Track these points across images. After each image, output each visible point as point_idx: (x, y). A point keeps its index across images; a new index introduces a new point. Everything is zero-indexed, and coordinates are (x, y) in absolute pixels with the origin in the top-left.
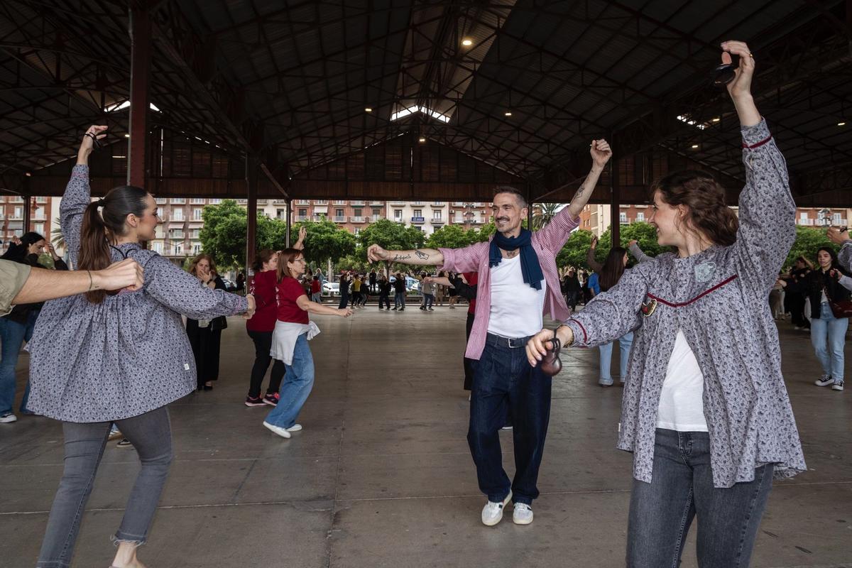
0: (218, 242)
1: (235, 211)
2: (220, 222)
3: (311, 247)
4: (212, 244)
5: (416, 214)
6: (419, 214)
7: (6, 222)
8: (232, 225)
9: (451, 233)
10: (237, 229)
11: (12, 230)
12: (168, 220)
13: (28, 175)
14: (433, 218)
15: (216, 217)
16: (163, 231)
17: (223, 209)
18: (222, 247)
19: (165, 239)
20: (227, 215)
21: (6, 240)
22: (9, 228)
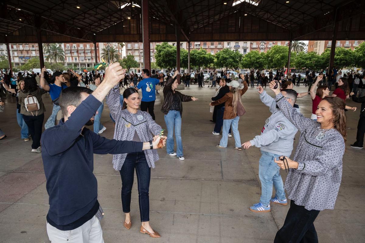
0: (162, 59)
1: (168, 46)
2: (162, 51)
3: (197, 61)
4: (160, 59)
5: (236, 44)
6: (238, 44)
7: (85, 50)
8: (167, 52)
9: (254, 54)
10: (169, 53)
11: (87, 53)
12: (140, 48)
13: (95, 34)
14: (243, 45)
15: (161, 49)
16: (138, 53)
17: (163, 45)
18: (164, 61)
19: (139, 56)
20: (165, 48)
21: (85, 57)
22: (86, 52)
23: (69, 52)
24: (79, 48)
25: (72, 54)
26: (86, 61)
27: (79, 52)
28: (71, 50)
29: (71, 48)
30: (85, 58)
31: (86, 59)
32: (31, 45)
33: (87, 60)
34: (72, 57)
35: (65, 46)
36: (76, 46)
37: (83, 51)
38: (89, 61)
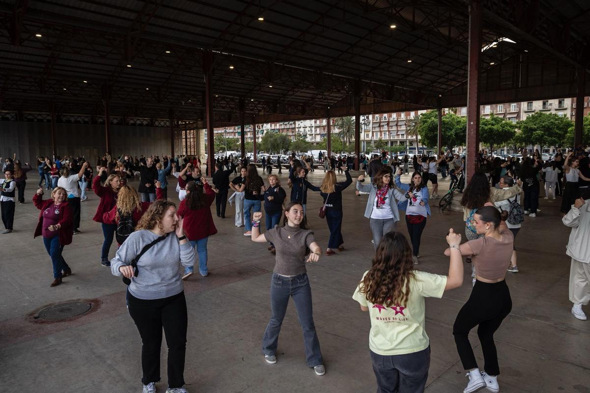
7: (398, 121)
11: (400, 126)
21: (398, 131)
22: (399, 124)
23: (378, 125)
24: (391, 119)
25: (381, 128)
26: (399, 137)
27: (390, 124)
28: (380, 122)
29: (380, 120)
30: (397, 132)
31: (399, 135)
33: (400, 136)
34: (381, 132)
35: (373, 118)
36: (386, 117)
37: (396, 123)
38: (402, 137)
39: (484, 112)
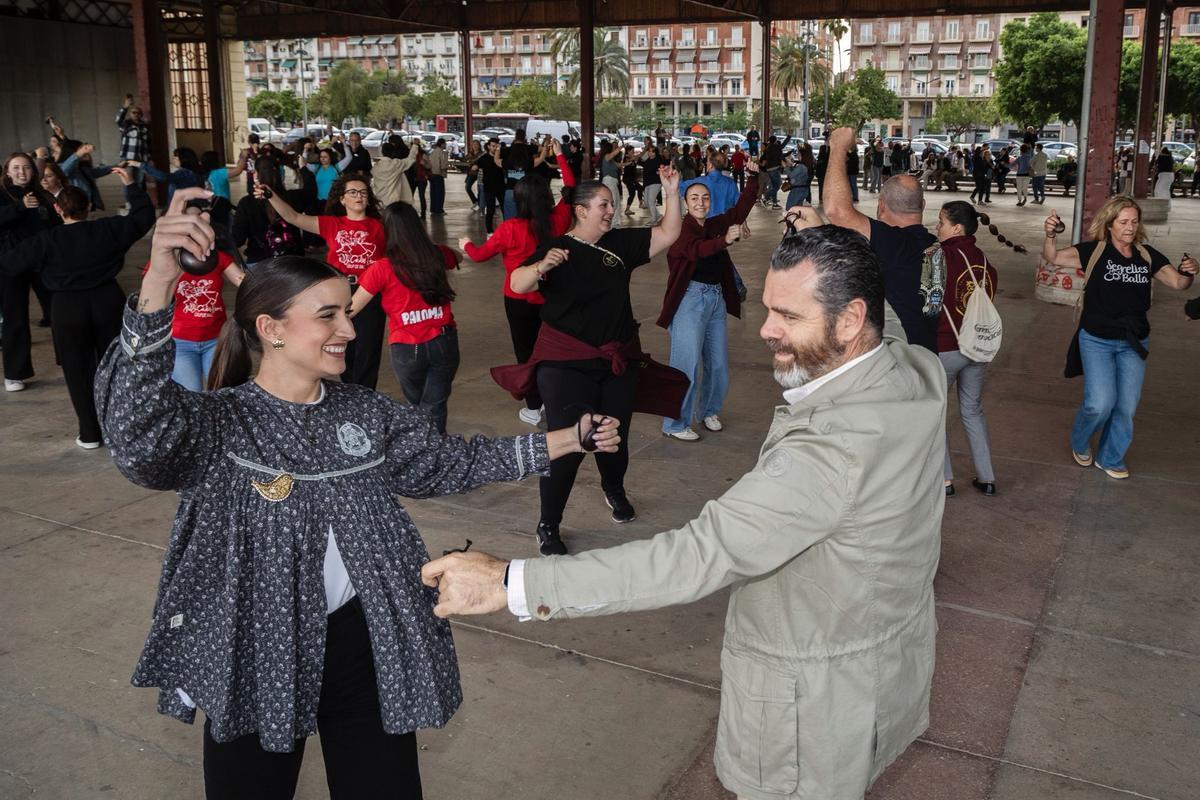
0: (1027, 82)
1: (1057, 30)
2: (1033, 50)
3: (1188, 90)
4: (1017, 85)
7: (698, 50)
8: (1053, 54)
10: (1061, 60)
11: (705, 62)
12: (907, 40)
15: (1025, 42)
16: (901, 60)
17: (1037, 27)
18: (1034, 91)
19: (903, 72)
20: (1043, 37)
21: (698, 75)
22: (701, 59)
23: (645, 58)
24: (680, 45)
25: (654, 66)
26: (702, 92)
27: (679, 58)
28: (650, 52)
29: (651, 44)
30: (697, 80)
31: (701, 86)
32: (520, 35)
33: (705, 89)
34: (652, 76)
35: (631, 37)
36: (667, 38)
37: (693, 55)
38: (709, 92)
39: (915, 38)
